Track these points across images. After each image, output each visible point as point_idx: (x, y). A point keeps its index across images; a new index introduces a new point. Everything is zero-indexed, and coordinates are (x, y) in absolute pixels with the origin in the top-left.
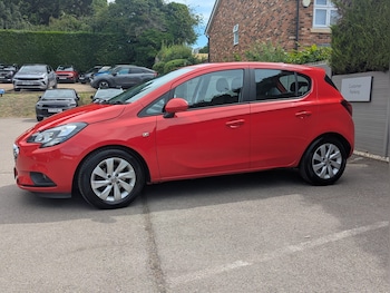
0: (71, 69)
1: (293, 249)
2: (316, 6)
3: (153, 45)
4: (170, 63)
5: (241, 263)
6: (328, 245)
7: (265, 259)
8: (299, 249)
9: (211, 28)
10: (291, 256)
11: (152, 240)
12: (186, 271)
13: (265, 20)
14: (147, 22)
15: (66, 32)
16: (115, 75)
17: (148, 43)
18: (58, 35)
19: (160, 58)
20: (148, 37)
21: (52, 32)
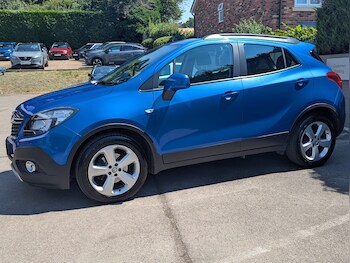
0: (65, 46)
1: (305, 233)
3: (142, 23)
4: (159, 40)
6: (335, 229)
7: (282, 244)
8: (310, 234)
9: (196, 7)
10: (305, 241)
11: (175, 226)
15: (59, 12)
16: (107, 52)
17: (136, 21)
18: (51, 14)
19: (148, 34)
20: (136, 15)
21: (46, 11)
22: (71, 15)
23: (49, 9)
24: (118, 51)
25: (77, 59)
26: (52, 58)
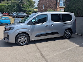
0: (7, 13)
1: (63, 51)
2: (60, 2)
3: (25, 8)
4: (30, 12)
5: (56, 54)
7: (59, 53)
9: (38, 5)
11: (40, 51)
12: (48, 56)
13: (50, 4)
14: (24, 3)
15: (5, 5)
16: (18, 15)
17: (24, 7)
18: (3, 5)
19: (27, 11)
20: (24, 6)
21: (2, 4)
22: (8, 5)
23: (3, 4)
24: (20, 15)
25: (10, 16)
26: (4, 15)
